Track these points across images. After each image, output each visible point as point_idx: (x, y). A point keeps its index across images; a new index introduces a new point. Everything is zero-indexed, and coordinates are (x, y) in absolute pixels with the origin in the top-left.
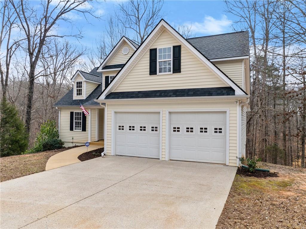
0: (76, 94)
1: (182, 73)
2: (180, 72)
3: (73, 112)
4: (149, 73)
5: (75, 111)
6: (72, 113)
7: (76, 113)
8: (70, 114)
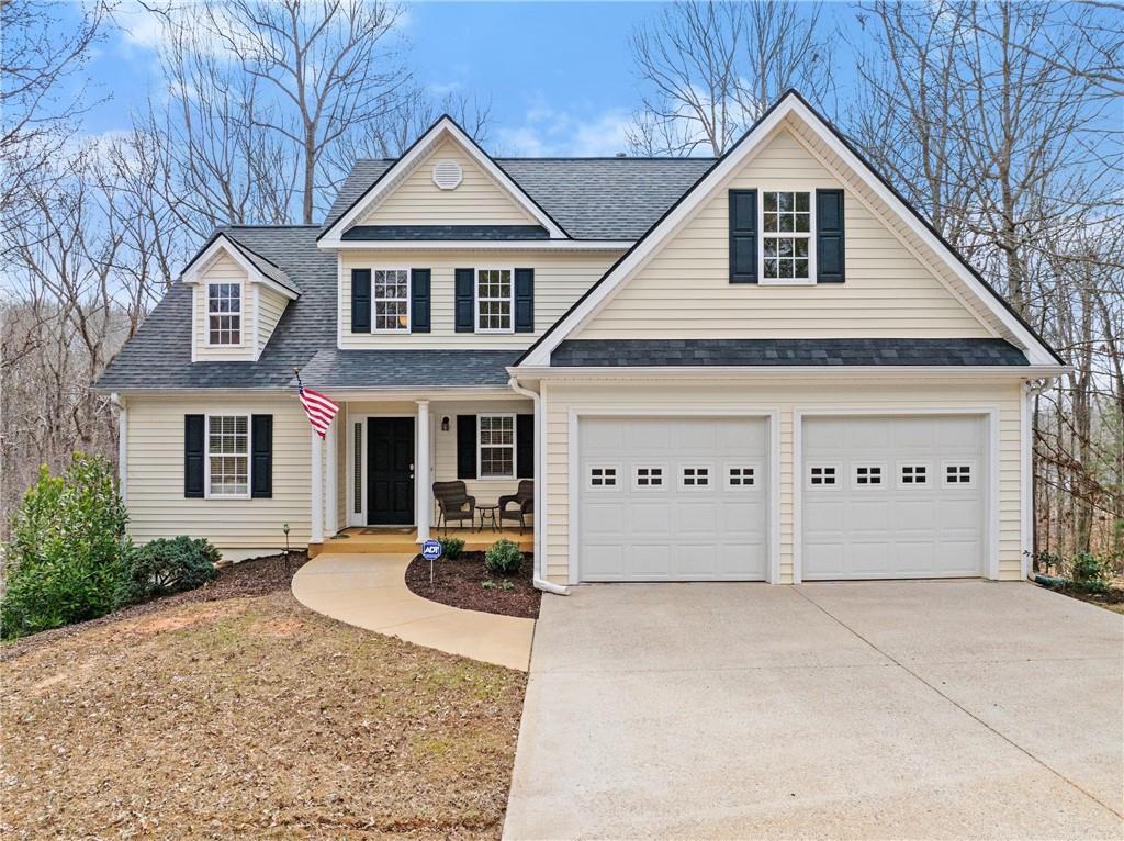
0: (207, 337)
1: (848, 284)
2: (842, 280)
3: (202, 417)
4: (726, 275)
5: (209, 412)
6: (194, 424)
7: (213, 419)
8: (183, 426)
